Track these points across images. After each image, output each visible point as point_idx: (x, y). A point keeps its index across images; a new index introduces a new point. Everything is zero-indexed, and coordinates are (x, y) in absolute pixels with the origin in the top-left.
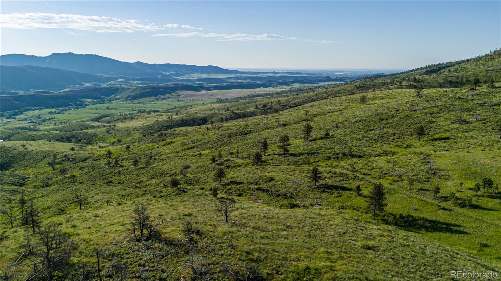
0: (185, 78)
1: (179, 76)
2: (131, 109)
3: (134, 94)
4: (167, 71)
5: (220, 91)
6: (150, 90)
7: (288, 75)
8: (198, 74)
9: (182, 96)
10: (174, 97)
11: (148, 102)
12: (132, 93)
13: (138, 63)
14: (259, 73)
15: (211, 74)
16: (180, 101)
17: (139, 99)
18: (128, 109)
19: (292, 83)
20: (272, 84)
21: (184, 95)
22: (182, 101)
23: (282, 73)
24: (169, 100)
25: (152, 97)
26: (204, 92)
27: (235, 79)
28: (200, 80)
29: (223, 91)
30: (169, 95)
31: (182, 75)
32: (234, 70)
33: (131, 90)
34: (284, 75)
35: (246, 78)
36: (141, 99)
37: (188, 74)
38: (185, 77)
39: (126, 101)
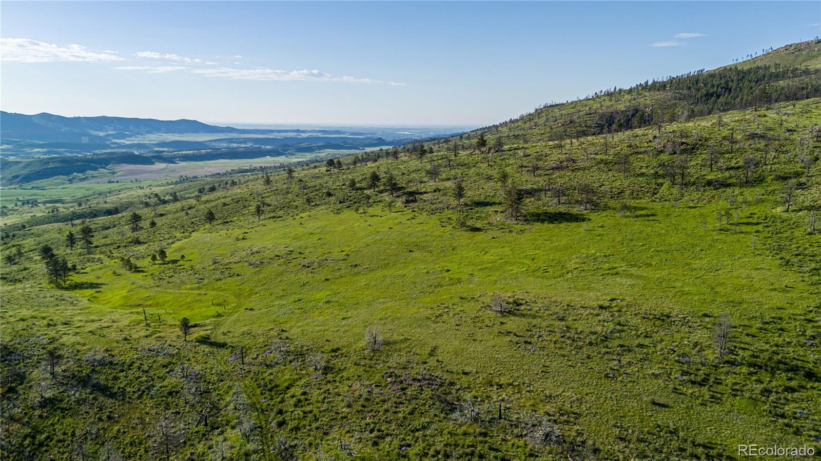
0: (135, 142)
1: (124, 138)
2: (14, 198)
3: (26, 172)
4: (101, 130)
5: (193, 163)
6: (57, 165)
7: (320, 135)
8: (159, 134)
9: (119, 173)
10: (104, 176)
11: (52, 185)
12: (22, 170)
13: (45, 116)
14: (272, 131)
15: (185, 135)
16: (113, 182)
17: (36, 181)
18: (9, 198)
19: (320, 149)
20: (288, 150)
21: (122, 172)
22: (117, 182)
23: (310, 132)
24: (94, 180)
25: (62, 177)
26: (162, 165)
27: (226, 143)
28: (163, 144)
29: (196, 163)
30: (94, 173)
31: (130, 136)
32: (228, 128)
33: (22, 165)
34: (314, 134)
35: (245, 141)
36: (40, 181)
37: (142, 135)
38: (135, 140)
39: (11, 184)
